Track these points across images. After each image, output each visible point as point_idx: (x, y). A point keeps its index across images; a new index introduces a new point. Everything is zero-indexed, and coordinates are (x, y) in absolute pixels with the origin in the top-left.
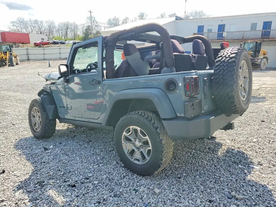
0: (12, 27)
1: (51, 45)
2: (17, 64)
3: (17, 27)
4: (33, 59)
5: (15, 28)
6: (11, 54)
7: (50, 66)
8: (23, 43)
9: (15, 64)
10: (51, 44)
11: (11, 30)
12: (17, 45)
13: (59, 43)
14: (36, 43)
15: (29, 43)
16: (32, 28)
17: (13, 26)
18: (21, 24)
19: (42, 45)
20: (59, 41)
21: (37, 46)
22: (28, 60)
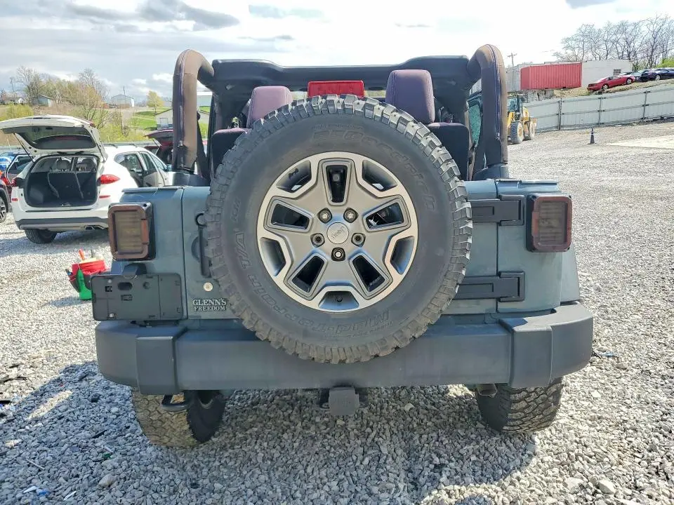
0: (563, 52)
1: (633, 85)
2: (526, 139)
3: (573, 49)
4: (571, 126)
5: (570, 52)
6: (518, 118)
7: (592, 142)
8: (564, 88)
9: (521, 138)
10: (632, 82)
11: (559, 59)
12: (549, 94)
13: (658, 77)
14: (592, 85)
15: (579, 85)
16: (610, 45)
17: (567, 48)
18: (586, 40)
19: (608, 88)
20: (657, 72)
21: (594, 90)
22: (559, 127)
